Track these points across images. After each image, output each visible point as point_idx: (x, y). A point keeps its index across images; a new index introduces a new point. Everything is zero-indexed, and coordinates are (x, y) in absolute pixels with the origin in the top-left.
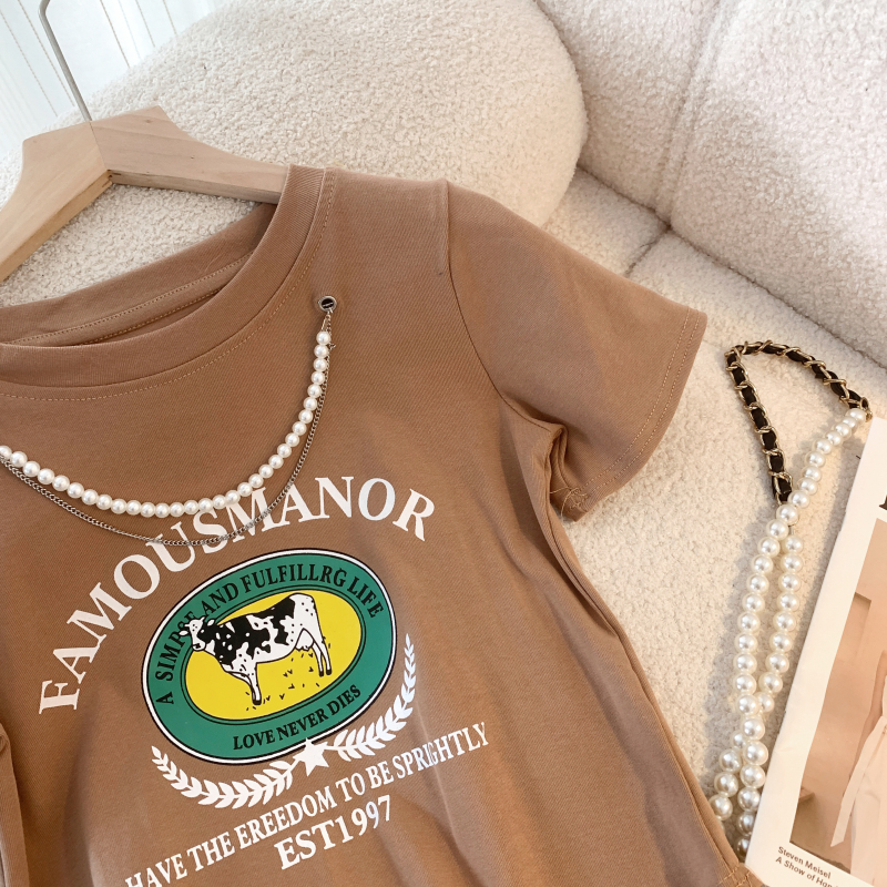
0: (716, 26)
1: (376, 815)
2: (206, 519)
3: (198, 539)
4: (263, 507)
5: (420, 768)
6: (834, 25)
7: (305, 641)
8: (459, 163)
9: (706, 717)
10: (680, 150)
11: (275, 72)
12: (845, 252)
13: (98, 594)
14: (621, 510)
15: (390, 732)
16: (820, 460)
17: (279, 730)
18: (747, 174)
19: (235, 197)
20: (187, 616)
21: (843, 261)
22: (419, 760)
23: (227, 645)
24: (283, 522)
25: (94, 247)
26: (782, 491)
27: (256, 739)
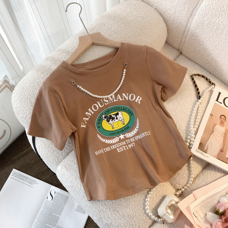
0: (191, 20)
1: (132, 145)
2: (106, 99)
3: (104, 102)
4: (114, 98)
6: (209, 22)
8: (147, 42)
9: (185, 132)
10: (184, 40)
11: (117, 26)
12: (212, 58)
13: (90, 110)
14: (172, 100)
15: (134, 133)
16: (206, 93)
17: (117, 132)
18: (195, 44)
19: (112, 47)
20: (102, 114)
21: (211, 60)
22: (139, 137)
23: (108, 119)
24: (117, 100)
25: (90, 55)
26: (199, 98)
27: (113, 134)
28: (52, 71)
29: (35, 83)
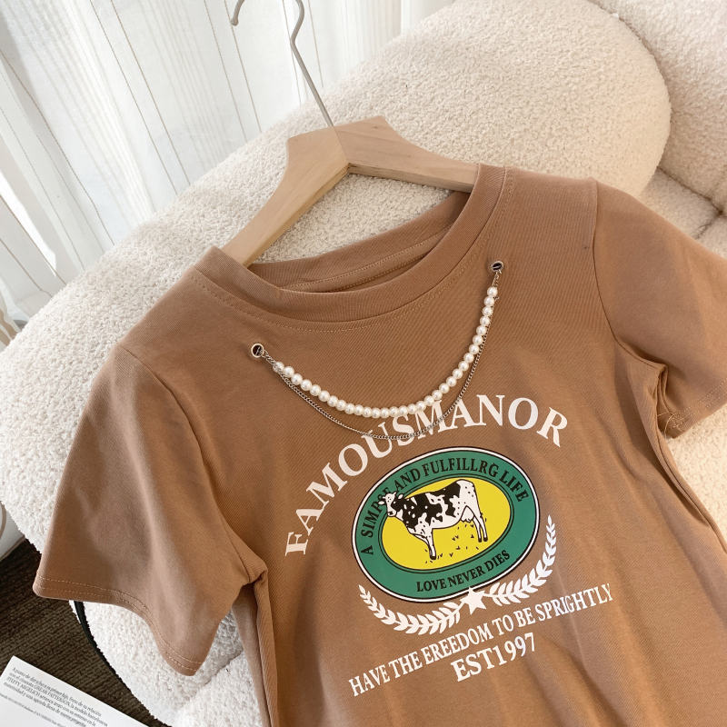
1: (524, 646)
2: (401, 421)
3: (395, 435)
4: (439, 414)
5: (558, 614)
7: (468, 515)
8: (590, 163)
11: (460, 91)
13: (327, 471)
14: (707, 431)
15: (533, 586)
17: (450, 579)
19: (435, 186)
20: (384, 491)
22: (557, 608)
23: (411, 514)
24: (453, 426)
25: (336, 220)
27: (433, 585)
28: (160, 294)
29: (79, 345)
